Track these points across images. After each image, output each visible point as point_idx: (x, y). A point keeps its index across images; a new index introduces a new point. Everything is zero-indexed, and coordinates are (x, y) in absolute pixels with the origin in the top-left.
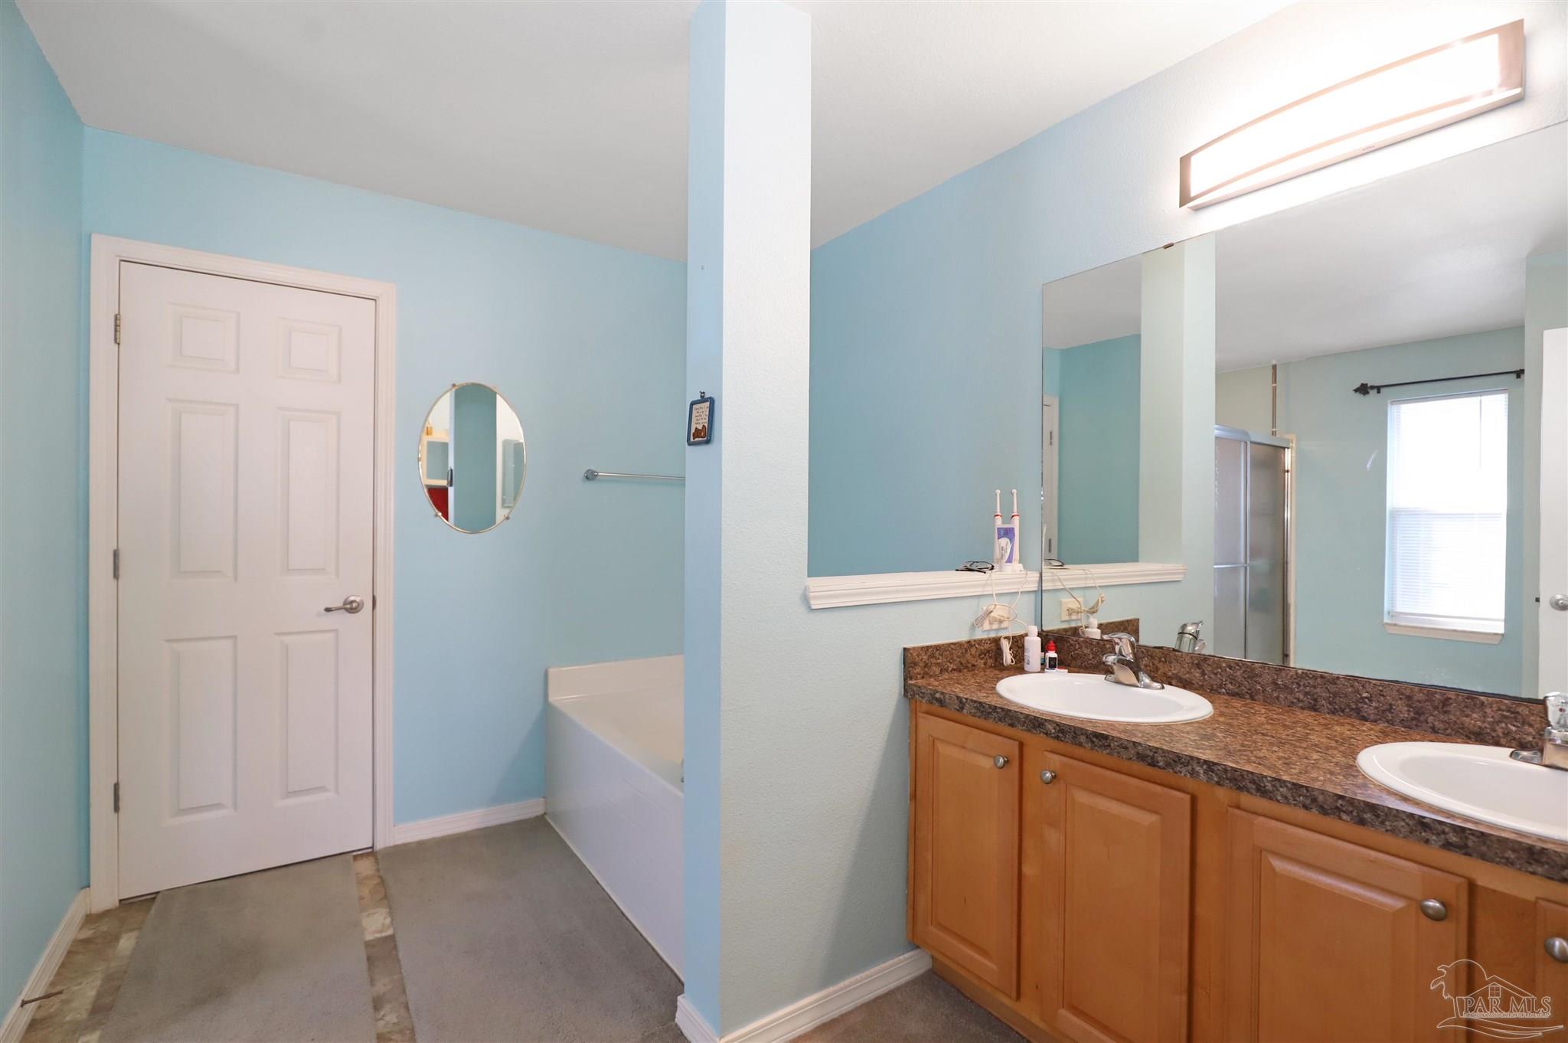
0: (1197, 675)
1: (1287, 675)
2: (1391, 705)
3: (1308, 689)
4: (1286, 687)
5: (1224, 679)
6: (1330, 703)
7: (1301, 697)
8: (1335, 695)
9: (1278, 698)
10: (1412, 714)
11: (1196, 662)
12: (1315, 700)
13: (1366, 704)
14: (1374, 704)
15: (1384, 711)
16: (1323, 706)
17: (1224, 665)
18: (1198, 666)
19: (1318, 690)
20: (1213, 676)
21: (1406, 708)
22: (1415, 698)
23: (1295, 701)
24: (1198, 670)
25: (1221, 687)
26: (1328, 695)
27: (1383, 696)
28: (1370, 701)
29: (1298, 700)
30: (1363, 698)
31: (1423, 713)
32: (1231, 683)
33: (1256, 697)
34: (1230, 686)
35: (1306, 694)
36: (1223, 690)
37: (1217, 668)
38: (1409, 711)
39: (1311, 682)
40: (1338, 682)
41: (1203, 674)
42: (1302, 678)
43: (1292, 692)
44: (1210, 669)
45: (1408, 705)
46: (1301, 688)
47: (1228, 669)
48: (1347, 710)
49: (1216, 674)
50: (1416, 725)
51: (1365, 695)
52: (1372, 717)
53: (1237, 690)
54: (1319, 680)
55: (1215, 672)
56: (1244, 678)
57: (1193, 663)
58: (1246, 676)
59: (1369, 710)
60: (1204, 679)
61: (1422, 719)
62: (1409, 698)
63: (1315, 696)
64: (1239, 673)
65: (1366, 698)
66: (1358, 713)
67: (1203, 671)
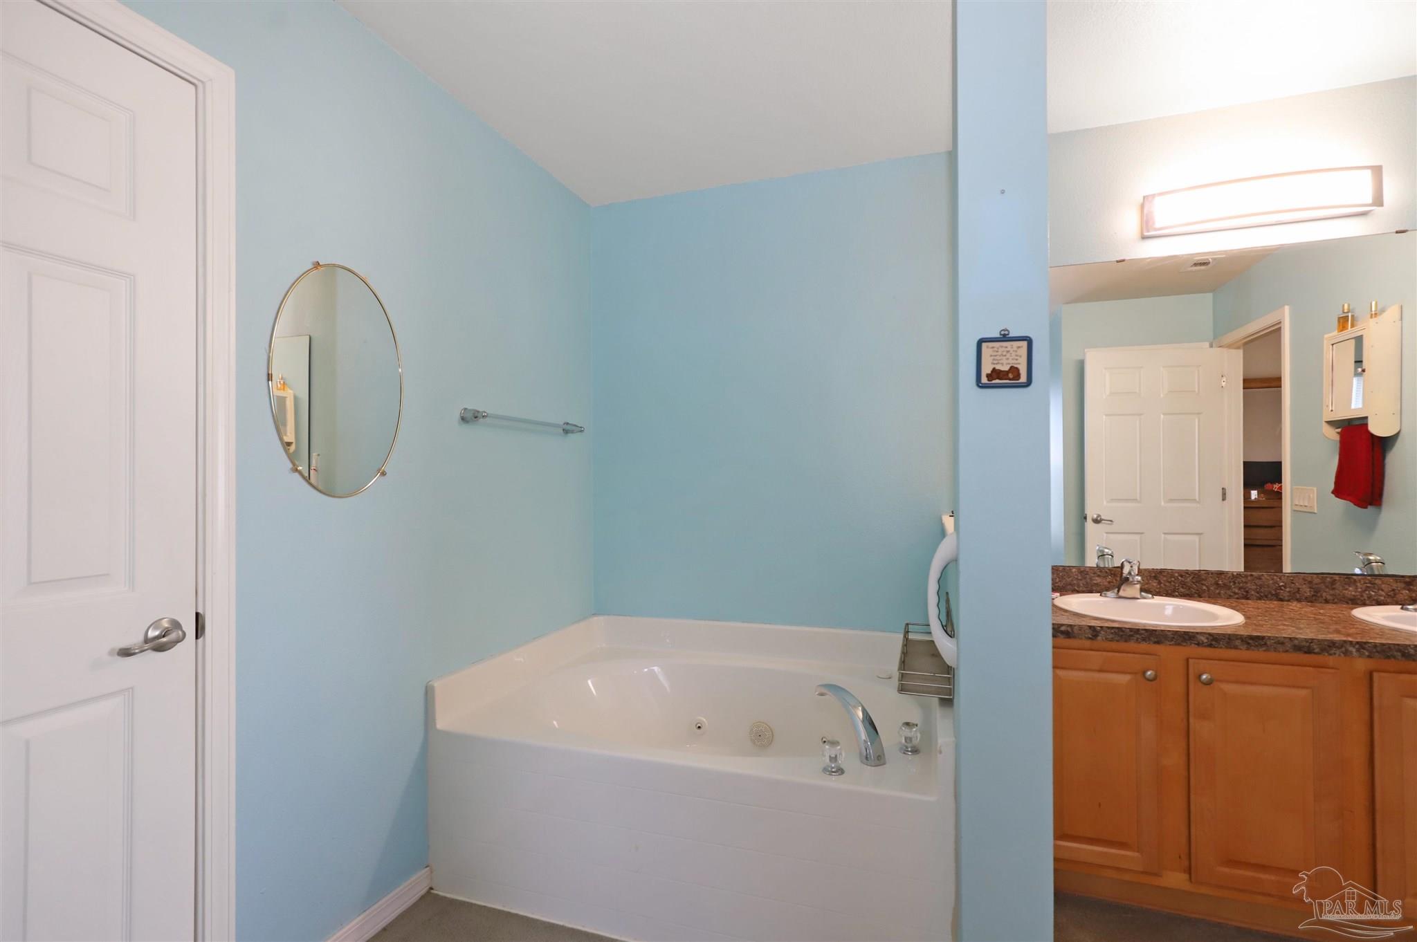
0: (1155, 584)
1: (1226, 576)
2: (1299, 589)
3: (1241, 585)
4: (1224, 584)
5: (1177, 585)
6: (1258, 593)
7: (1237, 591)
8: (1261, 586)
9: (1219, 594)
10: (1312, 593)
11: (1153, 575)
12: (1247, 592)
13: (1282, 590)
14: (1288, 590)
15: (1294, 593)
16: (1252, 595)
17: (1176, 575)
18: (1155, 578)
19: (1249, 585)
20: (1167, 584)
21: (1309, 590)
22: (1314, 582)
23: (1232, 594)
24: (1155, 581)
25: (1174, 591)
26: (1255, 587)
27: (1293, 583)
28: (1285, 587)
29: (1235, 593)
30: (1280, 586)
31: (1320, 591)
32: (1182, 587)
33: (1203, 595)
34: (1182, 590)
35: (1240, 588)
36: (1177, 594)
37: (1171, 578)
38: (1310, 591)
39: (1243, 580)
40: (1263, 578)
41: (1160, 583)
42: (1237, 578)
43: (1229, 588)
44: (1165, 579)
45: (1310, 588)
46: (1237, 585)
47: (1180, 578)
48: (1270, 596)
49: (1170, 582)
50: (1315, 600)
51: (1281, 584)
52: (1286, 598)
53: (1187, 592)
54: (1249, 578)
55: (1169, 580)
56: (1194, 583)
57: (1151, 577)
58: (1194, 581)
59: (1284, 594)
60: (1161, 587)
61: (1319, 595)
62: (1310, 582)
63: (1247, 589)
64: (1188, 580)
65: (1282, 586)
66: (1277, 597)
67: (1160, 581)
